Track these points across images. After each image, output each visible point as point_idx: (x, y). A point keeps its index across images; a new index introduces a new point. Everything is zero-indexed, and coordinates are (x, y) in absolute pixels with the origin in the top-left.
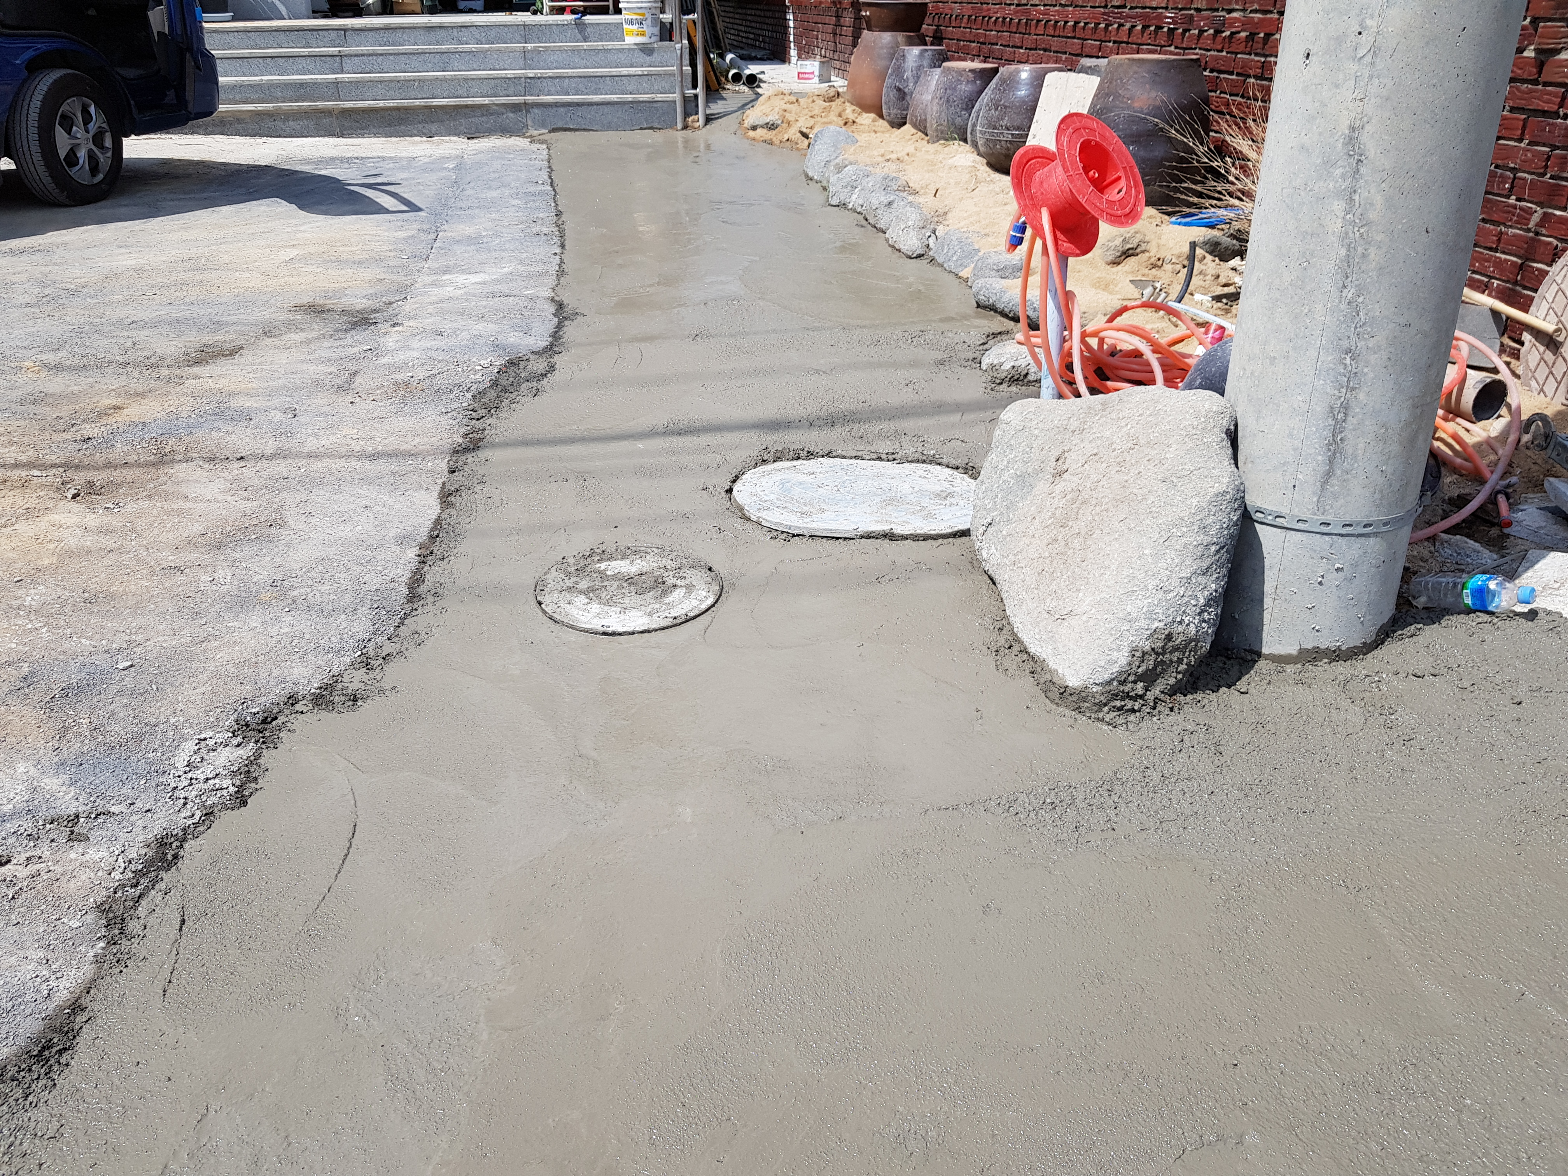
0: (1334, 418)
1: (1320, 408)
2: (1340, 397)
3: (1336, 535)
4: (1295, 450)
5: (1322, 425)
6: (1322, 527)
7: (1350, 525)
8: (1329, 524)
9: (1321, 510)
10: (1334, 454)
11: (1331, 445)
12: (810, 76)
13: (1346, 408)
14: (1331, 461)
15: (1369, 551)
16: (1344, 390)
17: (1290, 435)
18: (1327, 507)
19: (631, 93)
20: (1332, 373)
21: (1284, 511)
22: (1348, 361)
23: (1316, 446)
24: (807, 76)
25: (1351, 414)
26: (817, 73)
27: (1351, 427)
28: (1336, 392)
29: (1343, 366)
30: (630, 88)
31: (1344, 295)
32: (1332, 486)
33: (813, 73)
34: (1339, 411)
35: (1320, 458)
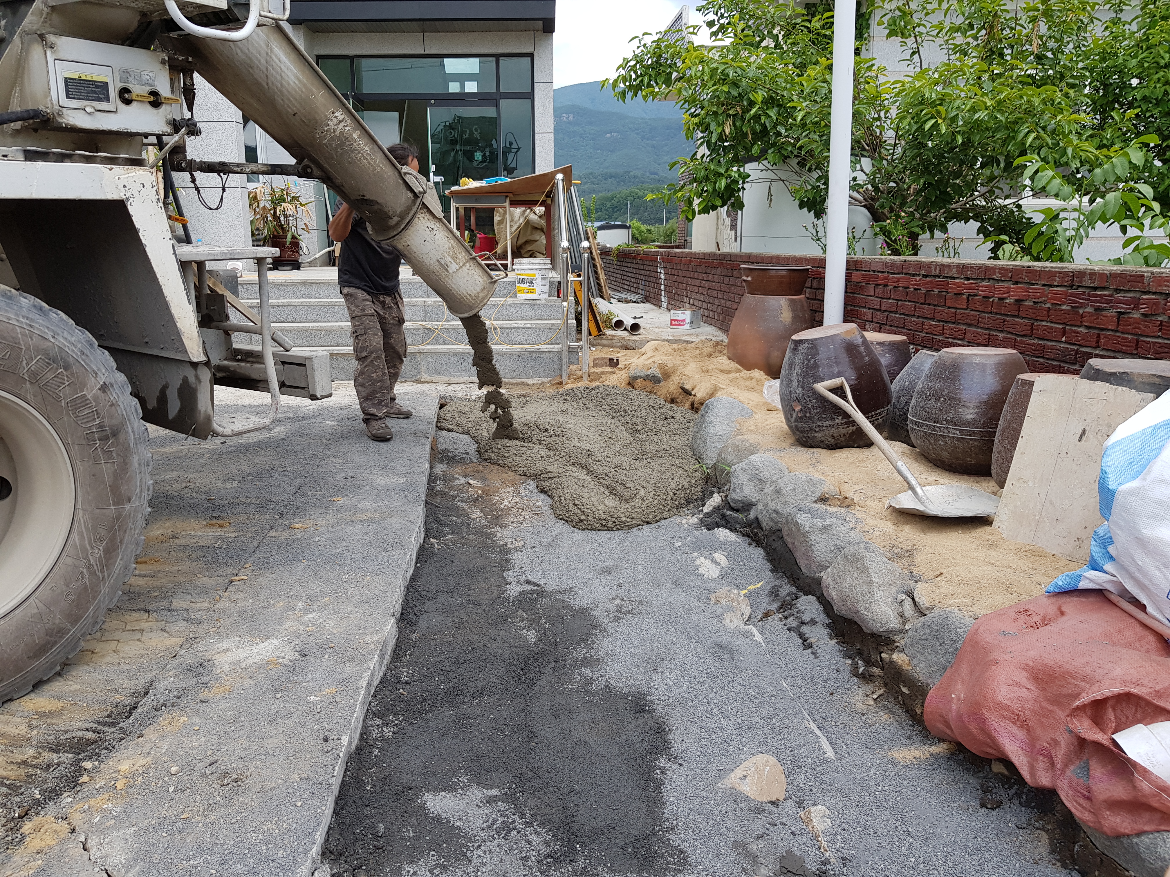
12: (682, 323)
19: (520, 344)
24: (679, 323)
26: (688, 320)
30: (519, 339)
33: (684, 320)
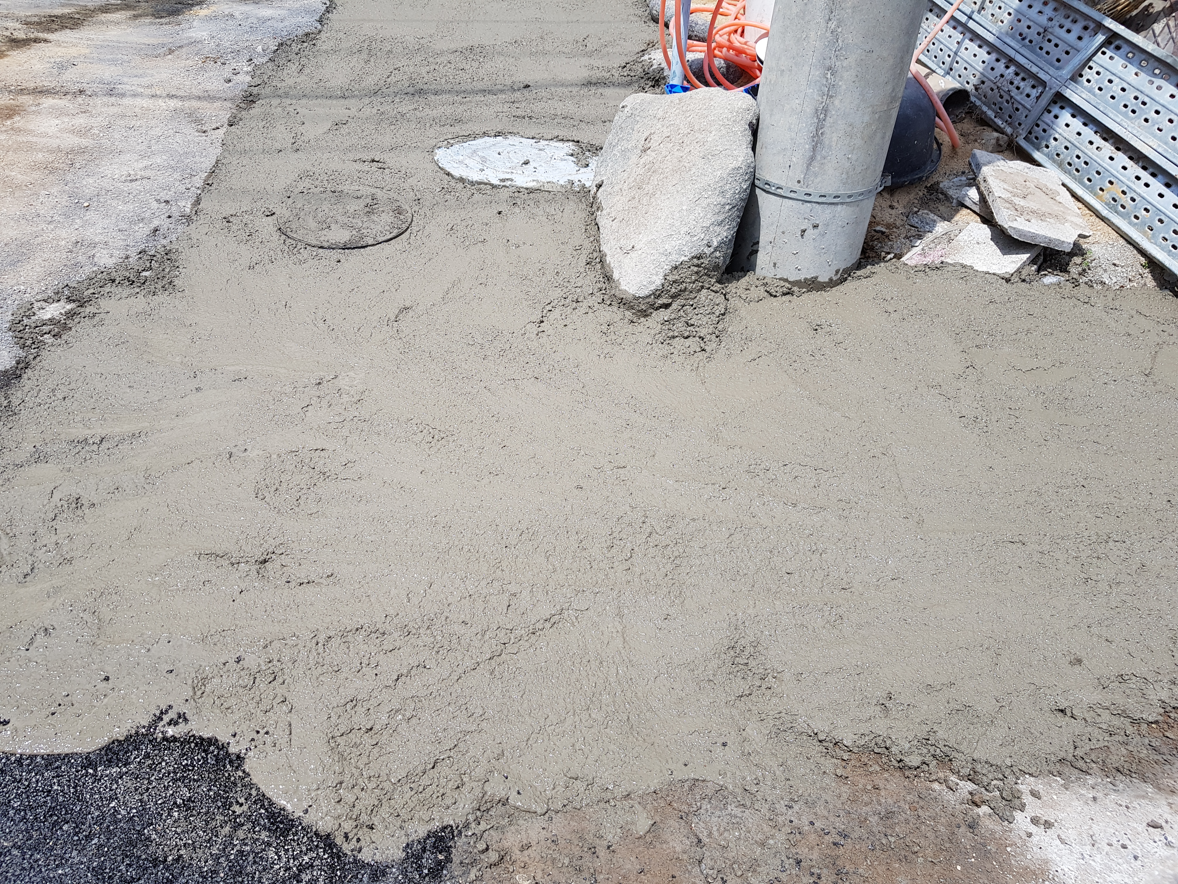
0: (818, 118)
1: (809, 110)
2: (822, 102)
3: (815, 202)
4: (792, 139)
5: (810, 122)
6: (805, 197)
7: (825, 196)
8: (810, 195)
9: (806, 184)
10: (816, 144)
11: (815, 137)
13: (825, 110)
14: (814, 149)
15: (837, 215)
16: (825, 97)
17: (790, 128)
18: (810, 183)
20: (818, 84)
21: (782, 183)
22: (829, 76)
23: (806, 138)
25: (829, 115)
27: (828, 125)
28: (820, 98)
29: (825, 80)
31: (829, 26)
32: (814, 168)
34: (821, 113)
35: (807, 146)
